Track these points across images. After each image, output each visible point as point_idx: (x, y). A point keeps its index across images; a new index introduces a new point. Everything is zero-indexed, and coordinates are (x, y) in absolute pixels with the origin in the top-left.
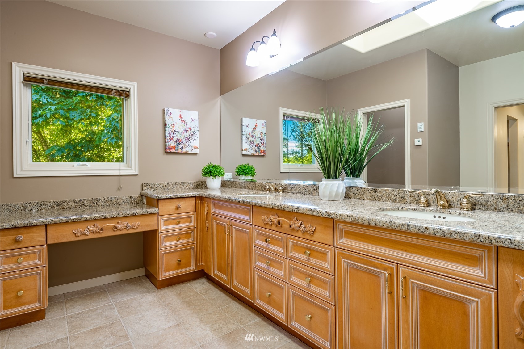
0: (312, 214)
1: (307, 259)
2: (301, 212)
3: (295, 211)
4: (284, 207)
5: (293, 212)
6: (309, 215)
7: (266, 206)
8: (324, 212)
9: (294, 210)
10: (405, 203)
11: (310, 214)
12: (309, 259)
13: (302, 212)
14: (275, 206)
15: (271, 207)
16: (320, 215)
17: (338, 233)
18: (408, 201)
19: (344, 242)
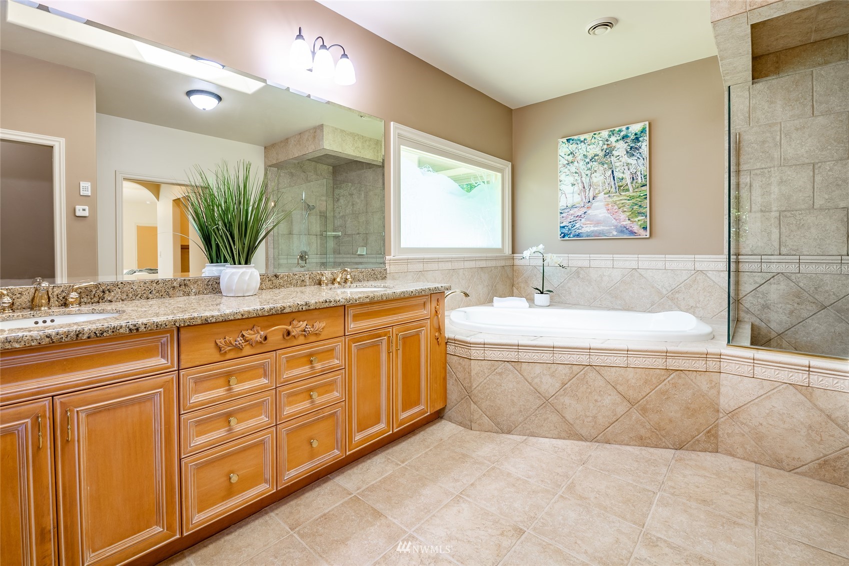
0: (328, 306)
1: (311, 369)
2: (312, 307)
3: (302, 309)
4: (283, 308)
5: (299, 311)
6: (324, 308)
7: (240, 317)
8: (342, 300)
9: (301, 307)
10: (305, 286)
11: (325, 306)
12: (312, 367)
13: (314, 308)
14: (263, 311)
15: (253, 316)
16: (338, 304)
17: (349, 319)
18: (308, 284)
19: (353, 326)
